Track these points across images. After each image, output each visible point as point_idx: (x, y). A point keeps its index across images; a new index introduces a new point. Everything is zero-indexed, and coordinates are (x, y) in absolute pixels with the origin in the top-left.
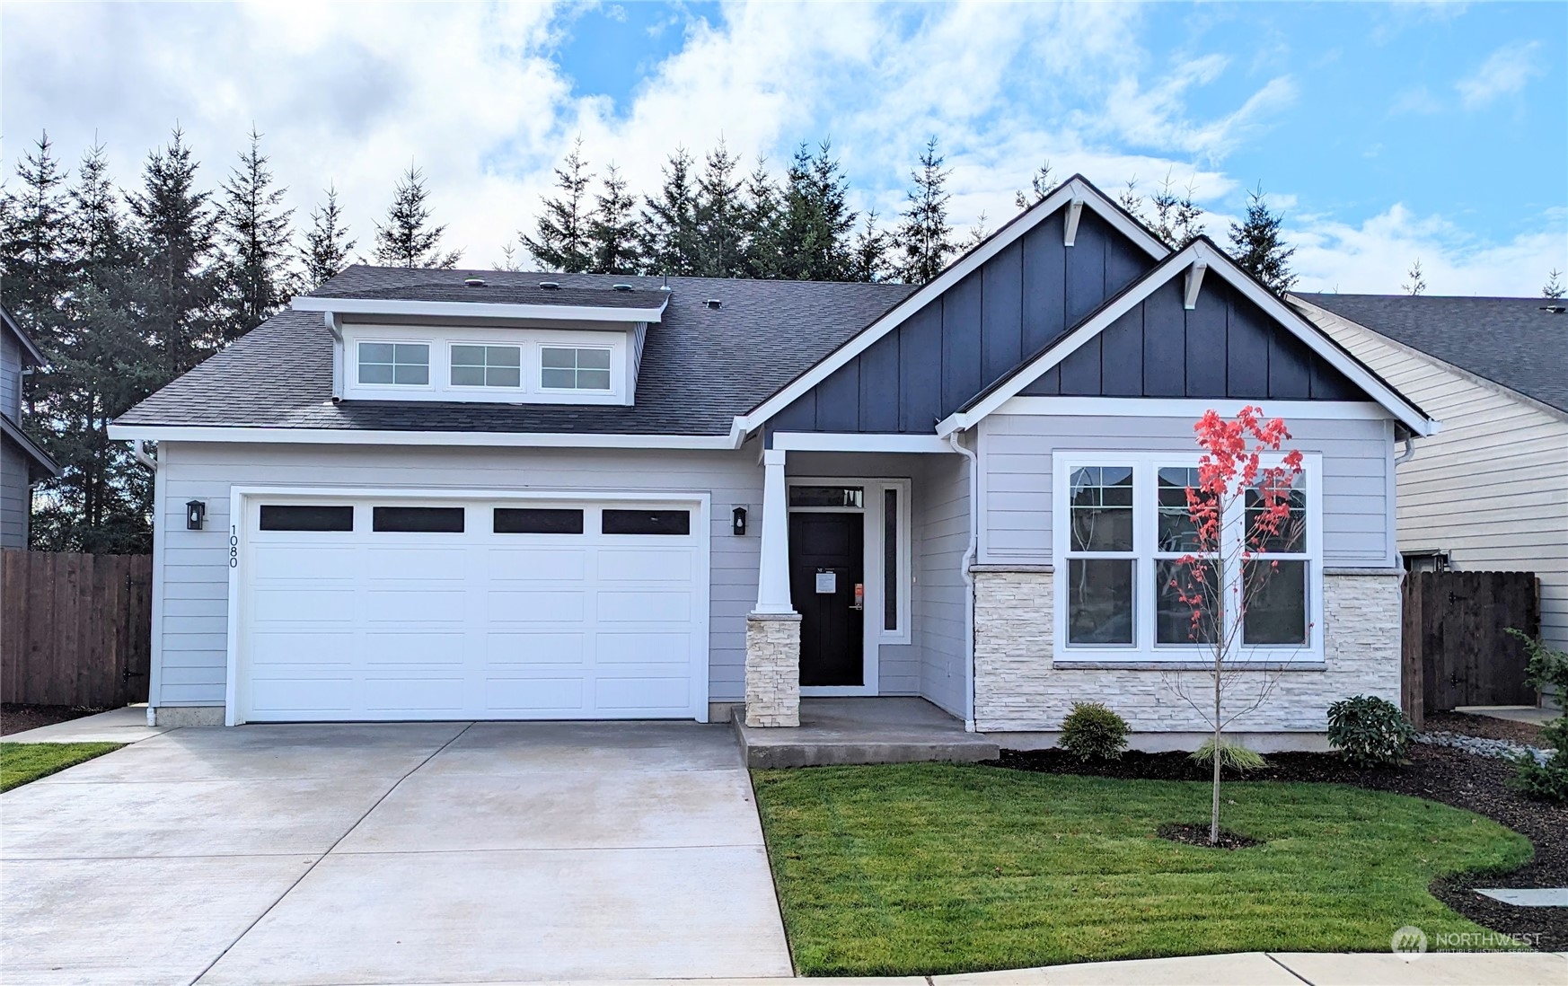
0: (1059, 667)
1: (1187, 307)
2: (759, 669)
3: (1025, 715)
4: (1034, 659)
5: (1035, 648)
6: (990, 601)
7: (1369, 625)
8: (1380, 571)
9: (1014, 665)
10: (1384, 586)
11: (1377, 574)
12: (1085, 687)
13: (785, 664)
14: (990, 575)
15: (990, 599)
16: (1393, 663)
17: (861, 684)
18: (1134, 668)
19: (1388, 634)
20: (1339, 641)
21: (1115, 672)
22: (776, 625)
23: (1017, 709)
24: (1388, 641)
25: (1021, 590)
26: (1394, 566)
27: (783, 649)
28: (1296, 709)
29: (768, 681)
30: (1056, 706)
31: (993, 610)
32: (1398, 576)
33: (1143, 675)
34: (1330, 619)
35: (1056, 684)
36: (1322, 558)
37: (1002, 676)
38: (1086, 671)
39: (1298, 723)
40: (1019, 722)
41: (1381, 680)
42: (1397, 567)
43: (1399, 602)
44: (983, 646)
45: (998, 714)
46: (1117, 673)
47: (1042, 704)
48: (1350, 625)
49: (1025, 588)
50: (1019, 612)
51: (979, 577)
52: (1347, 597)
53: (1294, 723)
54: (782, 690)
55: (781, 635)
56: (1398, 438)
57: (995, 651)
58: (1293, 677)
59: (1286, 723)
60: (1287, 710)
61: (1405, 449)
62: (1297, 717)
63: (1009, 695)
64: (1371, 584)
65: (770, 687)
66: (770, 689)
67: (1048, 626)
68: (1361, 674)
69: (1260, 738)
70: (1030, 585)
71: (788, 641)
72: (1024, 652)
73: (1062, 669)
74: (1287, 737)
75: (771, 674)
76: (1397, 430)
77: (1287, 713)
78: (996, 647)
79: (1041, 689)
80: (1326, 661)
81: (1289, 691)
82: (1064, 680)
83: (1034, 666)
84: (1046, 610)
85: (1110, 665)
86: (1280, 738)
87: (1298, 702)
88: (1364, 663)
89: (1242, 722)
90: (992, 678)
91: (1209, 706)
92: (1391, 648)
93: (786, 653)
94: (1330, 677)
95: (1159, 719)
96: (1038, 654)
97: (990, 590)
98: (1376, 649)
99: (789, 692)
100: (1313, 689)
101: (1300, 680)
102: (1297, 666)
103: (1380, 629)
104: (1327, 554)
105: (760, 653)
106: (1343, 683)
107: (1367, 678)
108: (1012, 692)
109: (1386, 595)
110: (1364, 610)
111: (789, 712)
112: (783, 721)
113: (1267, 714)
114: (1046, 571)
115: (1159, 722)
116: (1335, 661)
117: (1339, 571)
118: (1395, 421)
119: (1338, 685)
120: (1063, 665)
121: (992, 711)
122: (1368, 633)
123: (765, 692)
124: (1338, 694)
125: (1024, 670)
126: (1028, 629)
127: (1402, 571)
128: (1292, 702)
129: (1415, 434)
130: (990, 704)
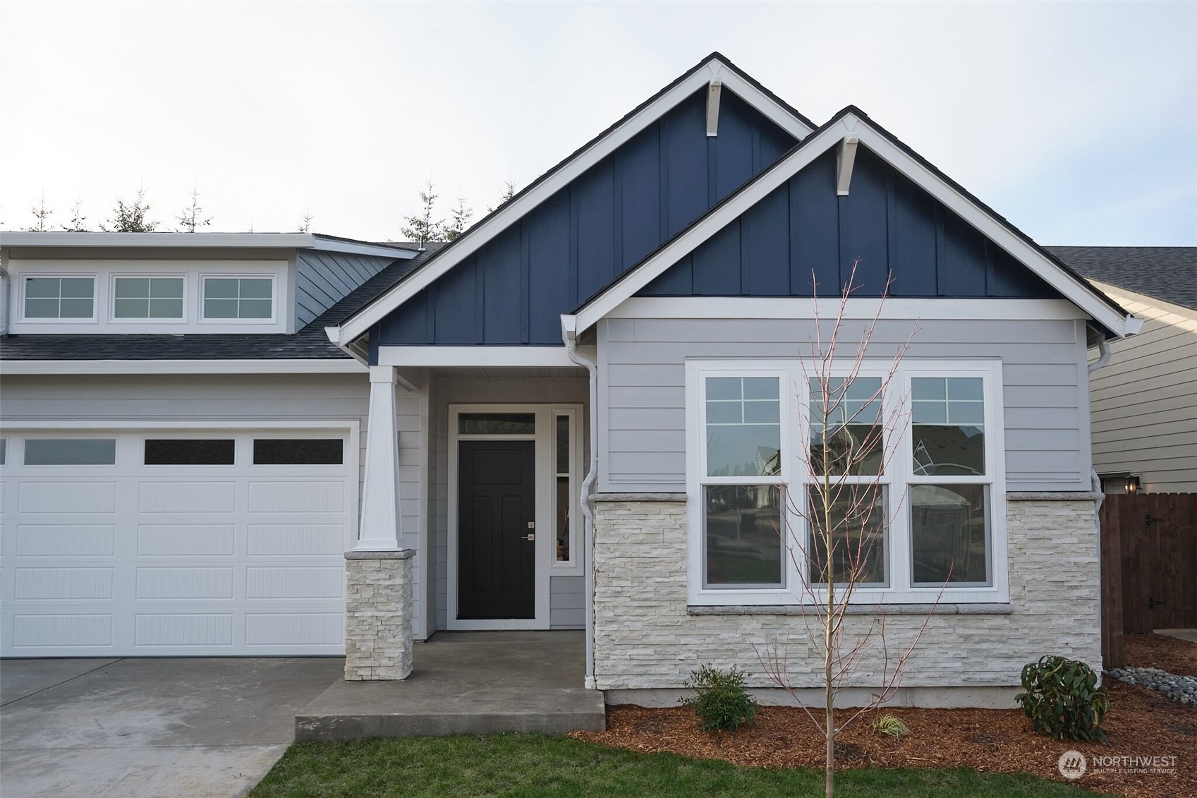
0: (695, 612)
1: (840, 193)
2: (356, 614)
3: (653, 670)
4: (664, 604)
5: (664, 591)
6: (611, 536)
7: (1063, 560)
8: (1073, 496)
9: (640, 611)
10: (1079, 513)
11: (1069, 499)
12: (723, 635)
13: (386, 608)
14: (611, 505)
15: (612, 533)
16: (1092, 604)
17: (533, 617)
18: (781, 613)
19: (1085, 570)
20: (1028, 577)
21: (759, 617)
22: (376, 564)
23: (643, 663)
24: (1084, 578)
25: (648, 523)
26: (1091, 490)
27: (384, 592)
28: (976, 660)
29: (367, 627)
30: (688, 658)
31: (616, 546)
32: (1094, 501)
33: (793, 622)
34: (1016, 552)
35: (691, 632)
36: (1005, 481)
37: (626, 624)
38: (725, 618)
39: (978, 677)
40: (645, 678)
41: (1077, 624)
42: (1094, 490)
43: (1097, 531)
44: (603, 589)
45: (621, 668)
46: (763, 619)
47: (673, 657)
48: (1038, 559)
49: (653, 521)
50: (644, 548)
51: (599, 507)
52: (1035, 526)
53: (975, 676)
54: (382, 638)
55: (382, 575)
56: (1091, 342)
57: (617, 594)
58: (971, 621)
59: (963, 677)
60: (966, 661)
61: (1099, 355)
62: (978, 668)
63: (634, 646)
64: (1065, 511)
65: (370, 636)
66: (369, 637)
67: (679, 564)
68: (1053, 617)
69: (935, 693)
70: (659, 517)
71: (389, 583)
72: (649, 595)
73: (698, 615)
74: (967, 693)
75: (370, 620)
76: (1089, 332)
77: (965, 663)
78: (620, 589)
79: (671, 639)
80: (1012, 603)
81: (967, 638)
82: (700, 628)
83: (664, 611)
84: (677, 546)
85: (754, 609)
86: (957, 694)
87: (978, 650)
88: (1056, 604)
89: (912, 675)
90: (615, 627)
91: (873, 656)
92: (1089, 587)
93: (388, 596)
94: (1015, 621)
95: (812, 672)
96: (668, 597)
97: (612, 522)
98: (1071, 588)
99: (392, 640)
100: (997, 636)
101: (981, 625)
102: (976, 608)
103: (1075, 563)
104: (1011, 476)
105: (358, 596)
106: (1032, 628)
107: (1060, 622)
108: (639, 642)
109: (1081, 524)
110: (1055, 541)
111: (391, 663)
112: (383, 674)
113: (942, 665)
114: (678, 500)
115: (813, 676)
116: (1022, 602)
117: (1025, 496)
118: (1087, 321)
119: (1026, 631)
120: (698, 610)
121: (613, 666)
122: (1062, 569)
123: (364, 641)
124: (1027, 641)
125: (652, 616)
126: (658, 568)
127: (1099, 495)
128: (970, 651)
129: (1110, 335)
130: (612, 657)
